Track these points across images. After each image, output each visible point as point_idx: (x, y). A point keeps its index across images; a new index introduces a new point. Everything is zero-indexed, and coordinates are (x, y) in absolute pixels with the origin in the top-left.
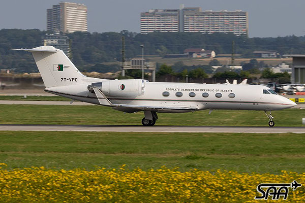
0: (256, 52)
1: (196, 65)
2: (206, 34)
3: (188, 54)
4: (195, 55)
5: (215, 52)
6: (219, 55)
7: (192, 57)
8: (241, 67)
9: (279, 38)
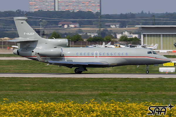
0: (107, 24)
1: (67, 33)
2: (73, 12)
3: (61, 25)
4: (66, 26)
5: (79, 24)
6: (82, 26)
7: (64, 27)
8: (97, 34)
9: (121, 14)
